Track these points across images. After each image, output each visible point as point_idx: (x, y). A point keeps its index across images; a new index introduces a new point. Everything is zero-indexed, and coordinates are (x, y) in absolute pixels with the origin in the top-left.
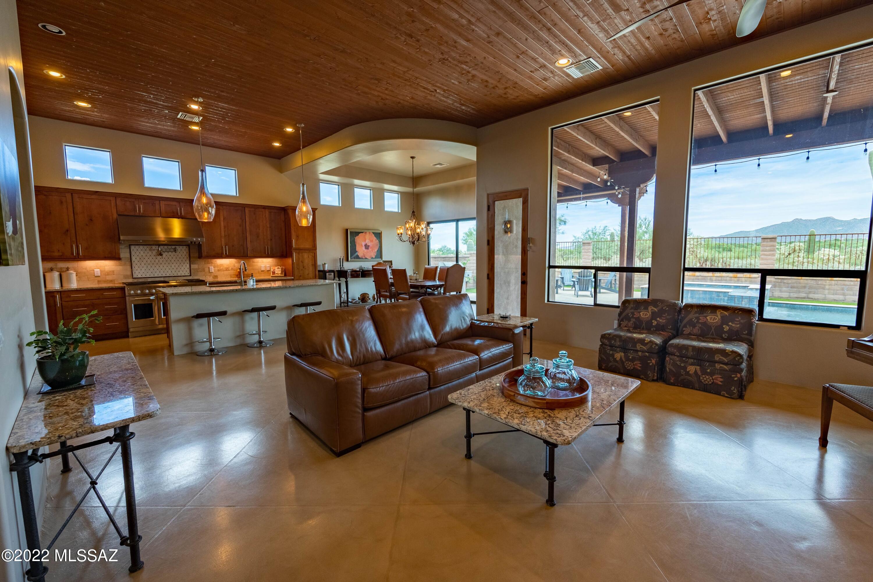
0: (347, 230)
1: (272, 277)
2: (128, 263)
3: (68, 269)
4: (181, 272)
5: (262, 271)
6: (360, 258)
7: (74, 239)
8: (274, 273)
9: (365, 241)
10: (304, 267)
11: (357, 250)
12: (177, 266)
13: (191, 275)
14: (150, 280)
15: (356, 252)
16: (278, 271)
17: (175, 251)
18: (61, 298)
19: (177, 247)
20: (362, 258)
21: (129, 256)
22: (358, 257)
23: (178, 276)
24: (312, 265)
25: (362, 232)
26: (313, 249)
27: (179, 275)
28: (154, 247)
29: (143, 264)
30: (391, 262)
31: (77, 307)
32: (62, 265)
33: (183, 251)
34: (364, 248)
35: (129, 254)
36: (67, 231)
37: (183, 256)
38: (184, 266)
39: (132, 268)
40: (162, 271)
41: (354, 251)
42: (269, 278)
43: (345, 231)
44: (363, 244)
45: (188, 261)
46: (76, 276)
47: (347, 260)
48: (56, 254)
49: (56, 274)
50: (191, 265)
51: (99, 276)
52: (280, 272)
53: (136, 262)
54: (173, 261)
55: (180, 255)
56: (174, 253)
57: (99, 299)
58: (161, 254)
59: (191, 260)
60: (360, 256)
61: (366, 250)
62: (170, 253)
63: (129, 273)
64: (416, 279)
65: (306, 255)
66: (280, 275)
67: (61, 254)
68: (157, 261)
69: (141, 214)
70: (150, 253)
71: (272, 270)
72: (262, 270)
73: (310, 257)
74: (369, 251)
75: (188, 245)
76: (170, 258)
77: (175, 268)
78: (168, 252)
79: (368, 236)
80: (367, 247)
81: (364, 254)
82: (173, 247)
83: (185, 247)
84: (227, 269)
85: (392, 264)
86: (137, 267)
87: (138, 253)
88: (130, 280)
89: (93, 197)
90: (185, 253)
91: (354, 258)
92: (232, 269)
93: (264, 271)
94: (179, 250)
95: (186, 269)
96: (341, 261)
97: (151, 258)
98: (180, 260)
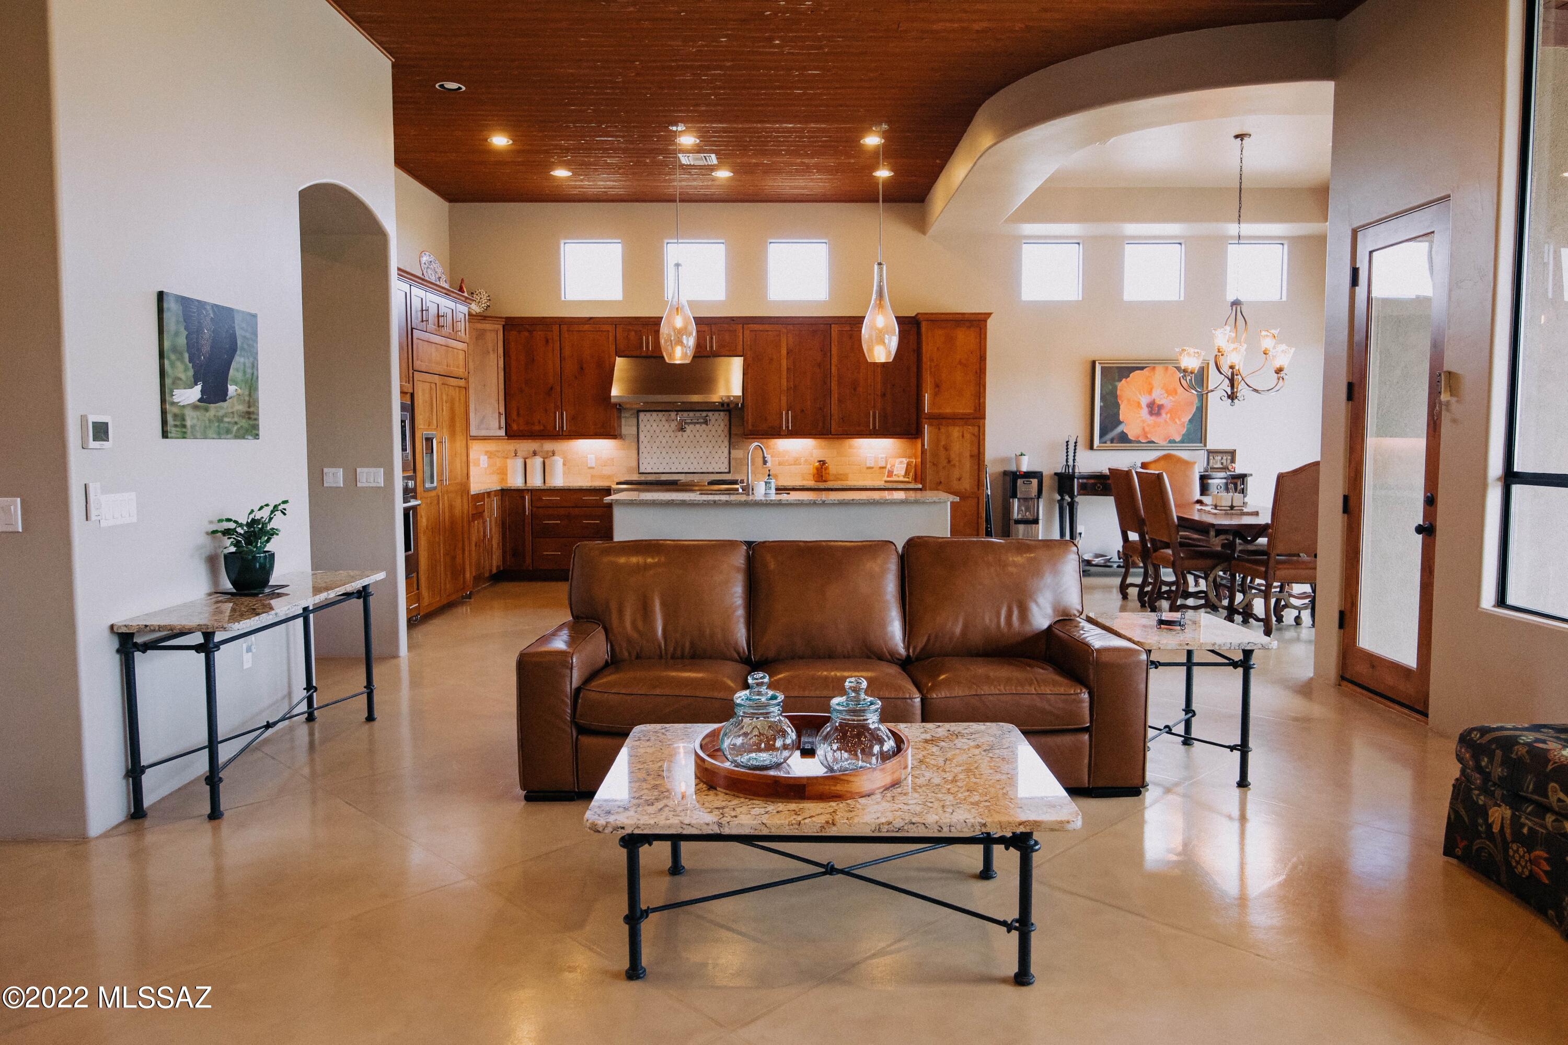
0: (1094, 363)
1: (886, 482)
2: (634, 445)
3: (554, 454)
4: (714, 465)
5: (869, 468)
6: (1129, 441)
7: (559, 403)
8: (890, 474)
9: (1150, 392)
10: (949, 462)
11: (1121, 418)
12: (707, 452)
13: (729, 472)
14: (664, 478)
15: (1120, 423)
16: (899, 468)
17: (706, 423)
18: (532, 501)
19: (710, 414)
20: (1139, 442)
21: (635, 433)
22: (1123, 438)
23: (708, 473)
24: (972, 456)
25: (1142, 368)
26: (976, 417)
27: (711, 470)
28: (673, 414)
29: (655, 448)
30: (1232, 453)
31: (550, 517)
32: (549, 445)
33: (719, 422)
34: (1145, 411)
35: (635, 429)
36: (552, 388)
37: (720, 432)
38: (720, 452)
39: (638, 454)
40: (683, 462)
41: (1111, 420)
42: (880, 483)
43: (1089, 366)
44: (1144, 401)
45: (727, 443)
46: (564, 464)
47: (1091, 448)
48: (537, 428)
49: (538, 461)
50: (731, 450)
51: (593, 468)
52: (903, 473)
53: (645, 442)
54: (701, 440)
55: (713, 431)
56: (704, 426)
57: (577, 507)
58: (682, 429)
59: (733, 440)
60: (1130, 437)
61: (1151, 420)
62: (698, 426)
63: (635, 464)
64: (1232, 507)
65: (956, 432)
66: (901, 479)
67: (542, 428)
68: (676, 441)
69: (649, 354)
70: (667, 426)
71: (889, 466)
72: (868, 465)
73: (967, 436)
74: (1160, 420)
75: (729, 411)
76: (698, 435)
77: (704, 457)
78: (695, 424)
79: (1159, 377)
80: (1155, 409)
81: (1144, 429)
82: (704, 414)
83: (722, 413)
84: (796, 462)
85: (1233, 461)
86: (645, 454)
87: (648, 426)
88: (635, 477)
89: (586, 327)
90: (722, 425)
91: (1112, 441)
92: (806, 461)
93: (873, 468)
94: (713, 421)
95: (723, 459)
96: (1070, 448)
97: (667, 435)
98: (713, 441)
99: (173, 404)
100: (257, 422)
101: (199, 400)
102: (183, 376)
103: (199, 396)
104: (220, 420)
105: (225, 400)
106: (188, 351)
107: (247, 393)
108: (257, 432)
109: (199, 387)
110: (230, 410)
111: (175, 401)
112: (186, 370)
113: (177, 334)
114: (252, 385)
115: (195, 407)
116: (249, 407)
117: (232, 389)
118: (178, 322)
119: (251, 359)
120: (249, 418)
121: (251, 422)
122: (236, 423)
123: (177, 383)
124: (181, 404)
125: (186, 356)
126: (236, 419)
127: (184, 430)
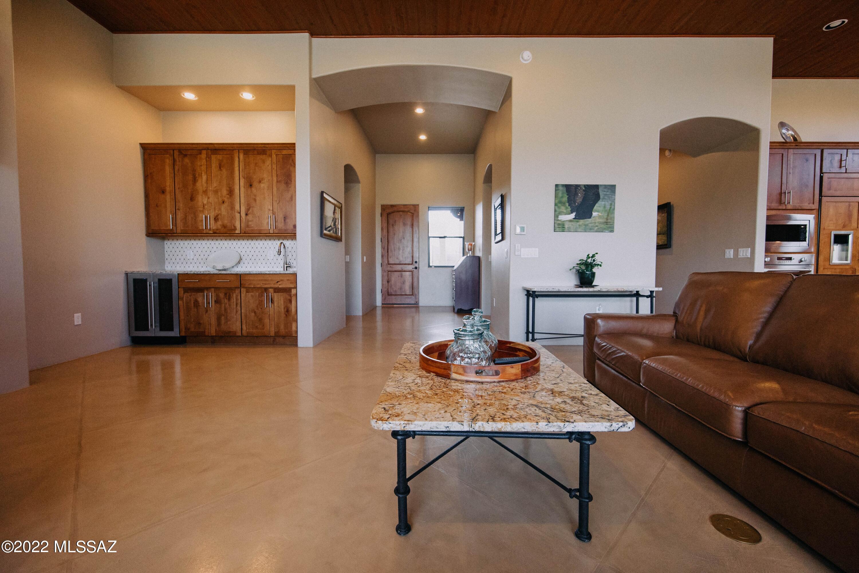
99: (558, 220)
100: (613, 226)
101: (573, 219)
102: (565, 211)
103: (574, 217)
104: (586, 225)
105: (590, 218)
106: (568, 202)
107: (606, 214)
108: (612, 229)
109: (574, 214)
110: (593, 222)
111: (559, 219)
112: (567, 208)
113: (562, 197)
114: (610, 211)
115: (570, 221)
116: (607, 220)
117: (594, 214)
118: (563, 193)
119: (610, 202)
120: (607, 224)
121: (608, 226)
122: (597, 226)
123: (561, 213)
124: (563, 220)
125: (567, 204)
126: (597, 224)
127: (564, 229)
